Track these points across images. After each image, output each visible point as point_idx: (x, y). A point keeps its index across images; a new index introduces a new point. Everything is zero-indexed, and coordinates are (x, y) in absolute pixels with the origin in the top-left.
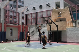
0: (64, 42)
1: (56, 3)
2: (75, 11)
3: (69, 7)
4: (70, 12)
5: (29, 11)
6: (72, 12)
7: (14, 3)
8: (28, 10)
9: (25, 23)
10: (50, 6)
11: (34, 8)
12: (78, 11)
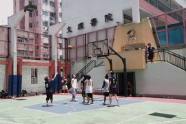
0: (141, 96)
1: (123, 11)
2: (164, 27)
3: (150, 19)
4: (153, 28)
5: (71, 32)
6: (158, 29)
7: (51, 19)
8: (69, 30)
10: (112, 20)
11: (81, 26)
12: (169, 26)
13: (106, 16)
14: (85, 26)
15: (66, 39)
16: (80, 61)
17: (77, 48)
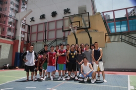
1: (79, 8)
5: (34, 21)
8: (32, 19)
9: (26, 39)
10: (70, 13)
13: (65, 10)
14: (46, 17)
15: (29, 26)
16: (40, 43)
17: (38, 33)
